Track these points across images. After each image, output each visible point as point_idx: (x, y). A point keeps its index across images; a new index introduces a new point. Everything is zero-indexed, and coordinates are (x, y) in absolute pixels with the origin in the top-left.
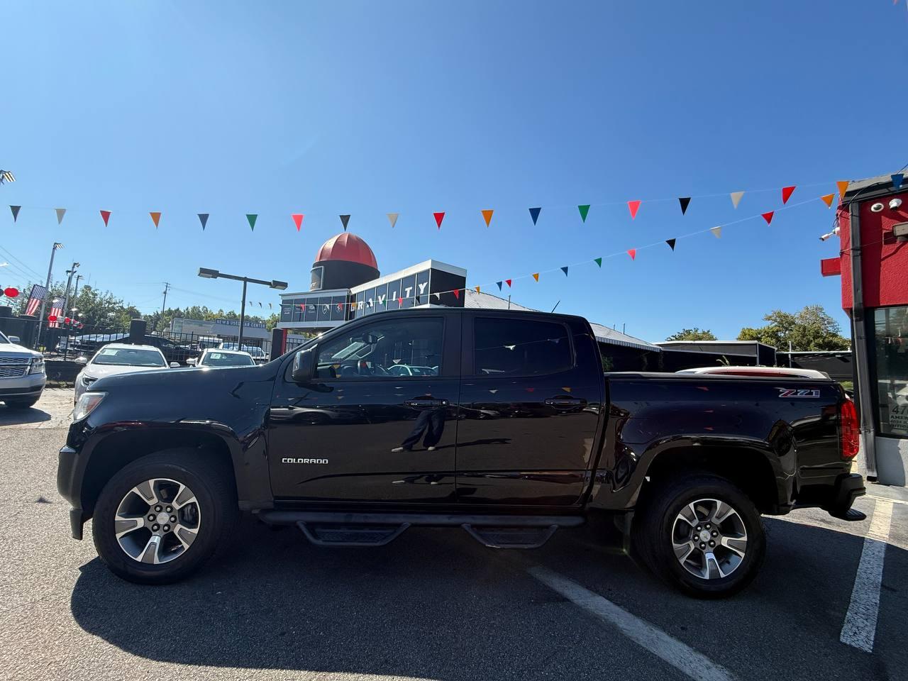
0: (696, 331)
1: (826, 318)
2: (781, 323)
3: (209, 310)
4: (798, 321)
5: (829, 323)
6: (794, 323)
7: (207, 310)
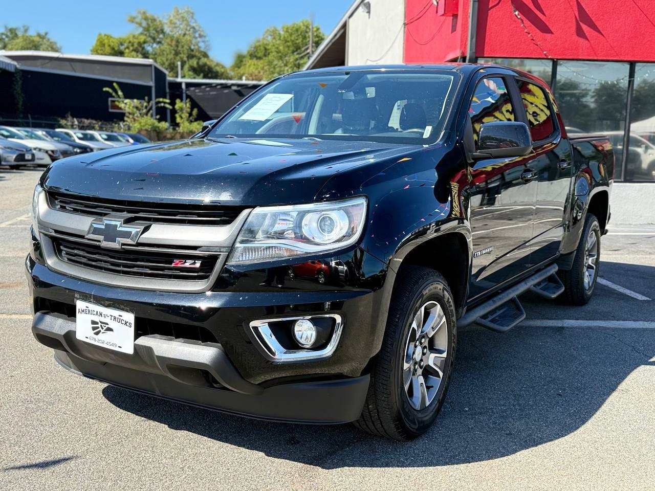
0: (26, 31)
1: (197, 28)
2: (147, 29)
4: (167, 29)
5: (200, 36)
6: (162, 32)
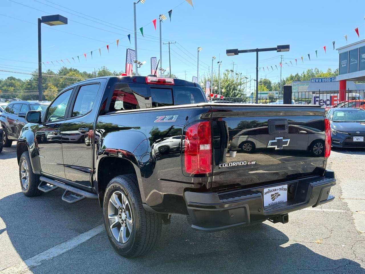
3: (319, 70)
7: (318, 71)
